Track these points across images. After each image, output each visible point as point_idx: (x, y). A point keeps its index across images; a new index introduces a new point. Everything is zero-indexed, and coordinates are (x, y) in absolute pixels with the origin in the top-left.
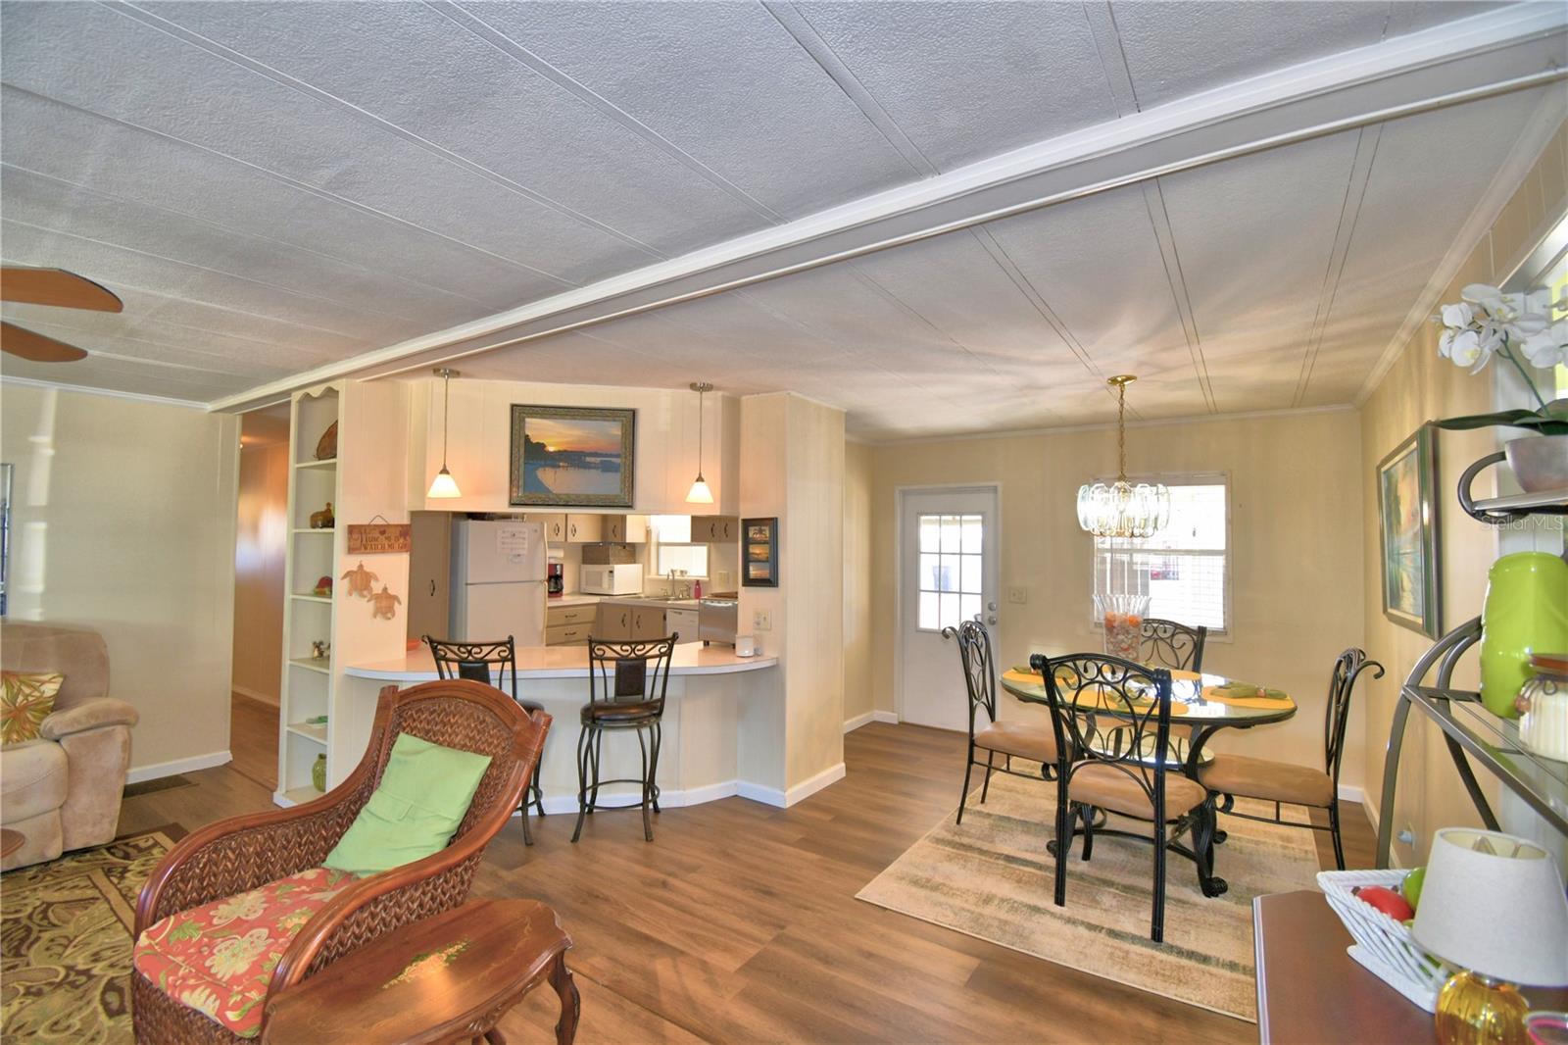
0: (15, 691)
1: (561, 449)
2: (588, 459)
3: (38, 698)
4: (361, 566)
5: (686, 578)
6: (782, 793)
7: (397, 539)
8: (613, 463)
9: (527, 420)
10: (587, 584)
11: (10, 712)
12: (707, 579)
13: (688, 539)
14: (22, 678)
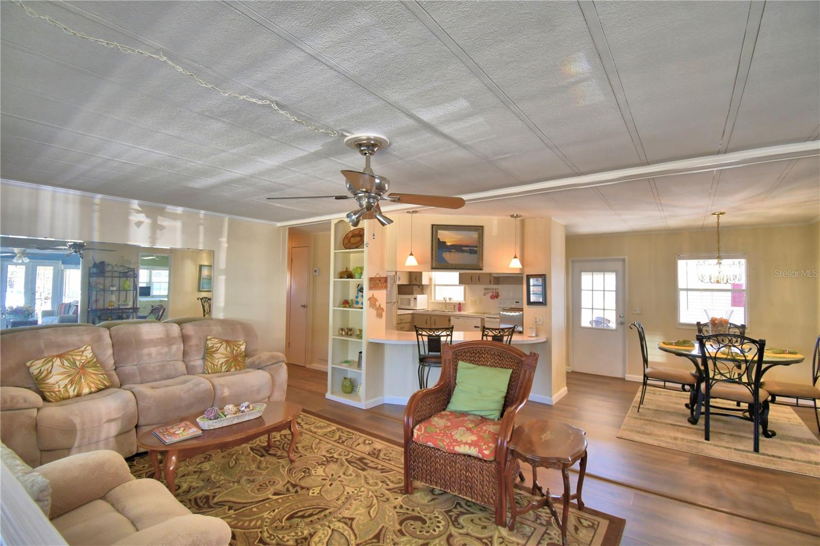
0: (232, 348)
1: (453, 244)
2: (464, 248)
3: (240, 351)
4: (373, 295)
5: (451, 302)
6: (550, 398)
7: (384, 283)
8: (474, 250)
9: (439, 231)
10: (401, 304)
11: (233, 358)
12: (464, 302)
13: (458, 283)
14: (233, 343)
